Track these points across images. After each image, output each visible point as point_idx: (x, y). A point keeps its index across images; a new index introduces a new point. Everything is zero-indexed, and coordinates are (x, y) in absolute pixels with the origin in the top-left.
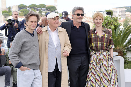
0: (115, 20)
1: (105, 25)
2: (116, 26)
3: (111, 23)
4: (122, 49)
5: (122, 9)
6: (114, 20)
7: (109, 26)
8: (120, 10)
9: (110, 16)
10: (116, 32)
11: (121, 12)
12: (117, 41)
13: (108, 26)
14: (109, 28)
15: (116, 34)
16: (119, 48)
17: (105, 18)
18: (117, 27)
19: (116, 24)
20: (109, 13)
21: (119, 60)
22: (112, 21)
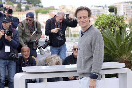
0: (121, 20)
1: (108, 26)
2: (122, 27)
3: (114, 23)
4: (129, 58)
5: (126, 4)
6: (119, 19)
7: (113, 28)
8: (124, 5)
9: (114, 14)
10: (122, 35)
11: (125, 8)
12: (123, 47)
13: (111, 27)
14: (112, 29)
15: (122, 38)
16: (125, 56)
17: (108, 17)
18: (123, 29)
19: (122, 25)
20: (112, 10)
21: (126, 74)
22: (116, 21)
